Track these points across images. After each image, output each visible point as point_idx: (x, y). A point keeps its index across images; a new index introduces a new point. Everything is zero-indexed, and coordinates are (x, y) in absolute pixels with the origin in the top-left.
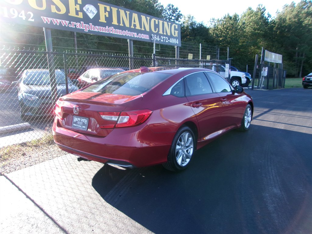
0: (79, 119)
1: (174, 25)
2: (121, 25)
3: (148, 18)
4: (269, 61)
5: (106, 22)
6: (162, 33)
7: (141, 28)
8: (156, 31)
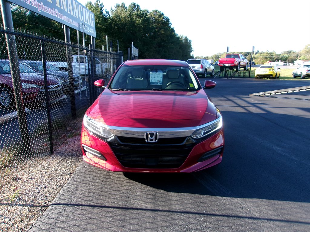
1: (91, 14)
2: (62, 8)
3: (77, 4)
4: (134, 54)
5: (52, 2)
6: (85, 22)
7: (74, 14)
8: (82, 19)
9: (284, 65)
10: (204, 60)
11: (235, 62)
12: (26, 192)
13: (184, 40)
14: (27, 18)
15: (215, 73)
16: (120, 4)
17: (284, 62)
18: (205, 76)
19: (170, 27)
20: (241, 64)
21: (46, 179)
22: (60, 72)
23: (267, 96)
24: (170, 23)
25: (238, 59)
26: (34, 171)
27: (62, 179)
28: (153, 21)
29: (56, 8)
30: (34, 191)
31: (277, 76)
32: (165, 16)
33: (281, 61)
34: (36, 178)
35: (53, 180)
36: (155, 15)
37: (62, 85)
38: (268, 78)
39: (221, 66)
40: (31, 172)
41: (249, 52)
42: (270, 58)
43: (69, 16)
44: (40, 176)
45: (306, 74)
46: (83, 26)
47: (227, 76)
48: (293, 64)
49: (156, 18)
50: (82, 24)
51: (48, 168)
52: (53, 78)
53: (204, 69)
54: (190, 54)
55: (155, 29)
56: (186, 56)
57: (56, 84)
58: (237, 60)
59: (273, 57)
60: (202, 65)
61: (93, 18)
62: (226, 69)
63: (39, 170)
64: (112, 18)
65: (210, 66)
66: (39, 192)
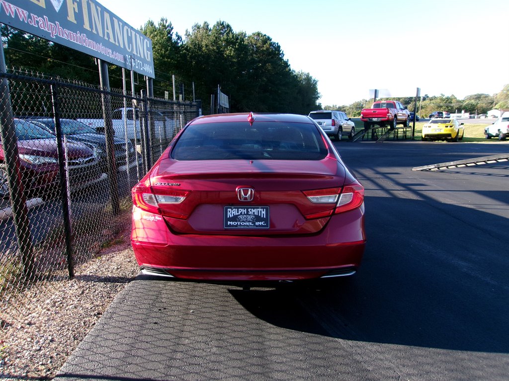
0: (244, 211)
1: (146, 40)
2: (94, 31)
3: (121, 24)
4: (221, 105)
5: (75, 22)
6: (136, 54)
7: (115, 40)
8: (129, 49)
9: (471, 118)
10: (338, 112)
11: (389, 114)
12: (17, 350)
13: (305, 79)
14: (50, 49)
15: (356, 133)
16: (202, 24)
17: (470, 114)
18: (340, 138)
19: (281, 59)
20: (398, 117)
21: (55, 323)
22: (99, 135)
23: (442, 171)
24: (281, 52)
25: (393, 109)
26: (36, 309)
27: (83, 324)
28: (253, 50)
29: (83, 31)
30: (32, 346)
31: (459, 137)
32: (273, 41)
33: (466, 112)
34: (38, 322)
35: (66, 327)
36: (257, 40)
37: (100, 157)
38: (443, 140)
39: (366, 122)
40: (31, 312)
41: (412, 98)
42: (447, 107)
43: (107, 44)
44: (46, 318)
45: (506, 132)
46: (131, 60)
47: (376, 137)
48: (486, 117)
49: (259, 45)
50: (130, 57)
51: (61, 304)
52: (84, 146)
53: (337, 127)
54: (314, 102)
55: (256, 63)
56: (308, 105)
57: (88, 156)
58: (392, 112)
59: (452, 105)
60: (333, 121)
61: (149, 46)
62: (373, 126)
63: (45, 308)
64: (187, 46)
65: (347, 122)
66: (40, 350)
